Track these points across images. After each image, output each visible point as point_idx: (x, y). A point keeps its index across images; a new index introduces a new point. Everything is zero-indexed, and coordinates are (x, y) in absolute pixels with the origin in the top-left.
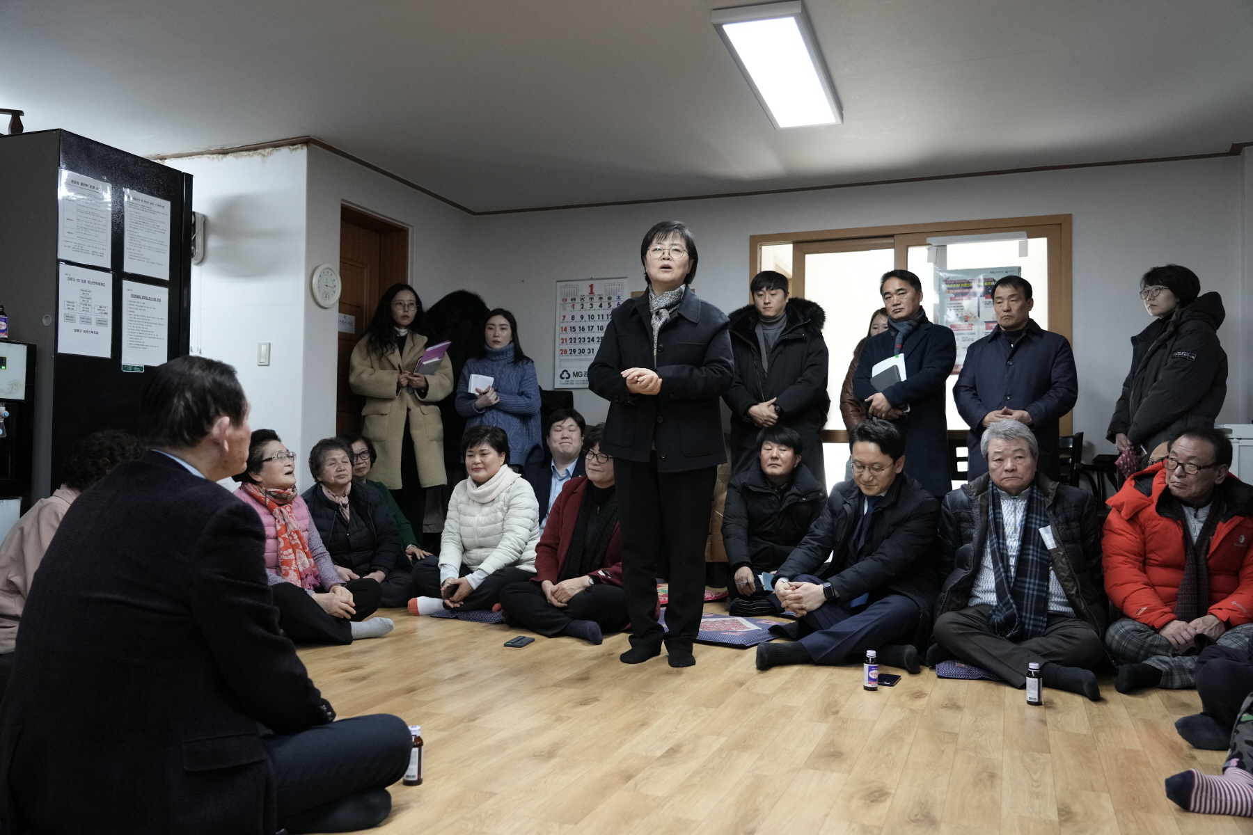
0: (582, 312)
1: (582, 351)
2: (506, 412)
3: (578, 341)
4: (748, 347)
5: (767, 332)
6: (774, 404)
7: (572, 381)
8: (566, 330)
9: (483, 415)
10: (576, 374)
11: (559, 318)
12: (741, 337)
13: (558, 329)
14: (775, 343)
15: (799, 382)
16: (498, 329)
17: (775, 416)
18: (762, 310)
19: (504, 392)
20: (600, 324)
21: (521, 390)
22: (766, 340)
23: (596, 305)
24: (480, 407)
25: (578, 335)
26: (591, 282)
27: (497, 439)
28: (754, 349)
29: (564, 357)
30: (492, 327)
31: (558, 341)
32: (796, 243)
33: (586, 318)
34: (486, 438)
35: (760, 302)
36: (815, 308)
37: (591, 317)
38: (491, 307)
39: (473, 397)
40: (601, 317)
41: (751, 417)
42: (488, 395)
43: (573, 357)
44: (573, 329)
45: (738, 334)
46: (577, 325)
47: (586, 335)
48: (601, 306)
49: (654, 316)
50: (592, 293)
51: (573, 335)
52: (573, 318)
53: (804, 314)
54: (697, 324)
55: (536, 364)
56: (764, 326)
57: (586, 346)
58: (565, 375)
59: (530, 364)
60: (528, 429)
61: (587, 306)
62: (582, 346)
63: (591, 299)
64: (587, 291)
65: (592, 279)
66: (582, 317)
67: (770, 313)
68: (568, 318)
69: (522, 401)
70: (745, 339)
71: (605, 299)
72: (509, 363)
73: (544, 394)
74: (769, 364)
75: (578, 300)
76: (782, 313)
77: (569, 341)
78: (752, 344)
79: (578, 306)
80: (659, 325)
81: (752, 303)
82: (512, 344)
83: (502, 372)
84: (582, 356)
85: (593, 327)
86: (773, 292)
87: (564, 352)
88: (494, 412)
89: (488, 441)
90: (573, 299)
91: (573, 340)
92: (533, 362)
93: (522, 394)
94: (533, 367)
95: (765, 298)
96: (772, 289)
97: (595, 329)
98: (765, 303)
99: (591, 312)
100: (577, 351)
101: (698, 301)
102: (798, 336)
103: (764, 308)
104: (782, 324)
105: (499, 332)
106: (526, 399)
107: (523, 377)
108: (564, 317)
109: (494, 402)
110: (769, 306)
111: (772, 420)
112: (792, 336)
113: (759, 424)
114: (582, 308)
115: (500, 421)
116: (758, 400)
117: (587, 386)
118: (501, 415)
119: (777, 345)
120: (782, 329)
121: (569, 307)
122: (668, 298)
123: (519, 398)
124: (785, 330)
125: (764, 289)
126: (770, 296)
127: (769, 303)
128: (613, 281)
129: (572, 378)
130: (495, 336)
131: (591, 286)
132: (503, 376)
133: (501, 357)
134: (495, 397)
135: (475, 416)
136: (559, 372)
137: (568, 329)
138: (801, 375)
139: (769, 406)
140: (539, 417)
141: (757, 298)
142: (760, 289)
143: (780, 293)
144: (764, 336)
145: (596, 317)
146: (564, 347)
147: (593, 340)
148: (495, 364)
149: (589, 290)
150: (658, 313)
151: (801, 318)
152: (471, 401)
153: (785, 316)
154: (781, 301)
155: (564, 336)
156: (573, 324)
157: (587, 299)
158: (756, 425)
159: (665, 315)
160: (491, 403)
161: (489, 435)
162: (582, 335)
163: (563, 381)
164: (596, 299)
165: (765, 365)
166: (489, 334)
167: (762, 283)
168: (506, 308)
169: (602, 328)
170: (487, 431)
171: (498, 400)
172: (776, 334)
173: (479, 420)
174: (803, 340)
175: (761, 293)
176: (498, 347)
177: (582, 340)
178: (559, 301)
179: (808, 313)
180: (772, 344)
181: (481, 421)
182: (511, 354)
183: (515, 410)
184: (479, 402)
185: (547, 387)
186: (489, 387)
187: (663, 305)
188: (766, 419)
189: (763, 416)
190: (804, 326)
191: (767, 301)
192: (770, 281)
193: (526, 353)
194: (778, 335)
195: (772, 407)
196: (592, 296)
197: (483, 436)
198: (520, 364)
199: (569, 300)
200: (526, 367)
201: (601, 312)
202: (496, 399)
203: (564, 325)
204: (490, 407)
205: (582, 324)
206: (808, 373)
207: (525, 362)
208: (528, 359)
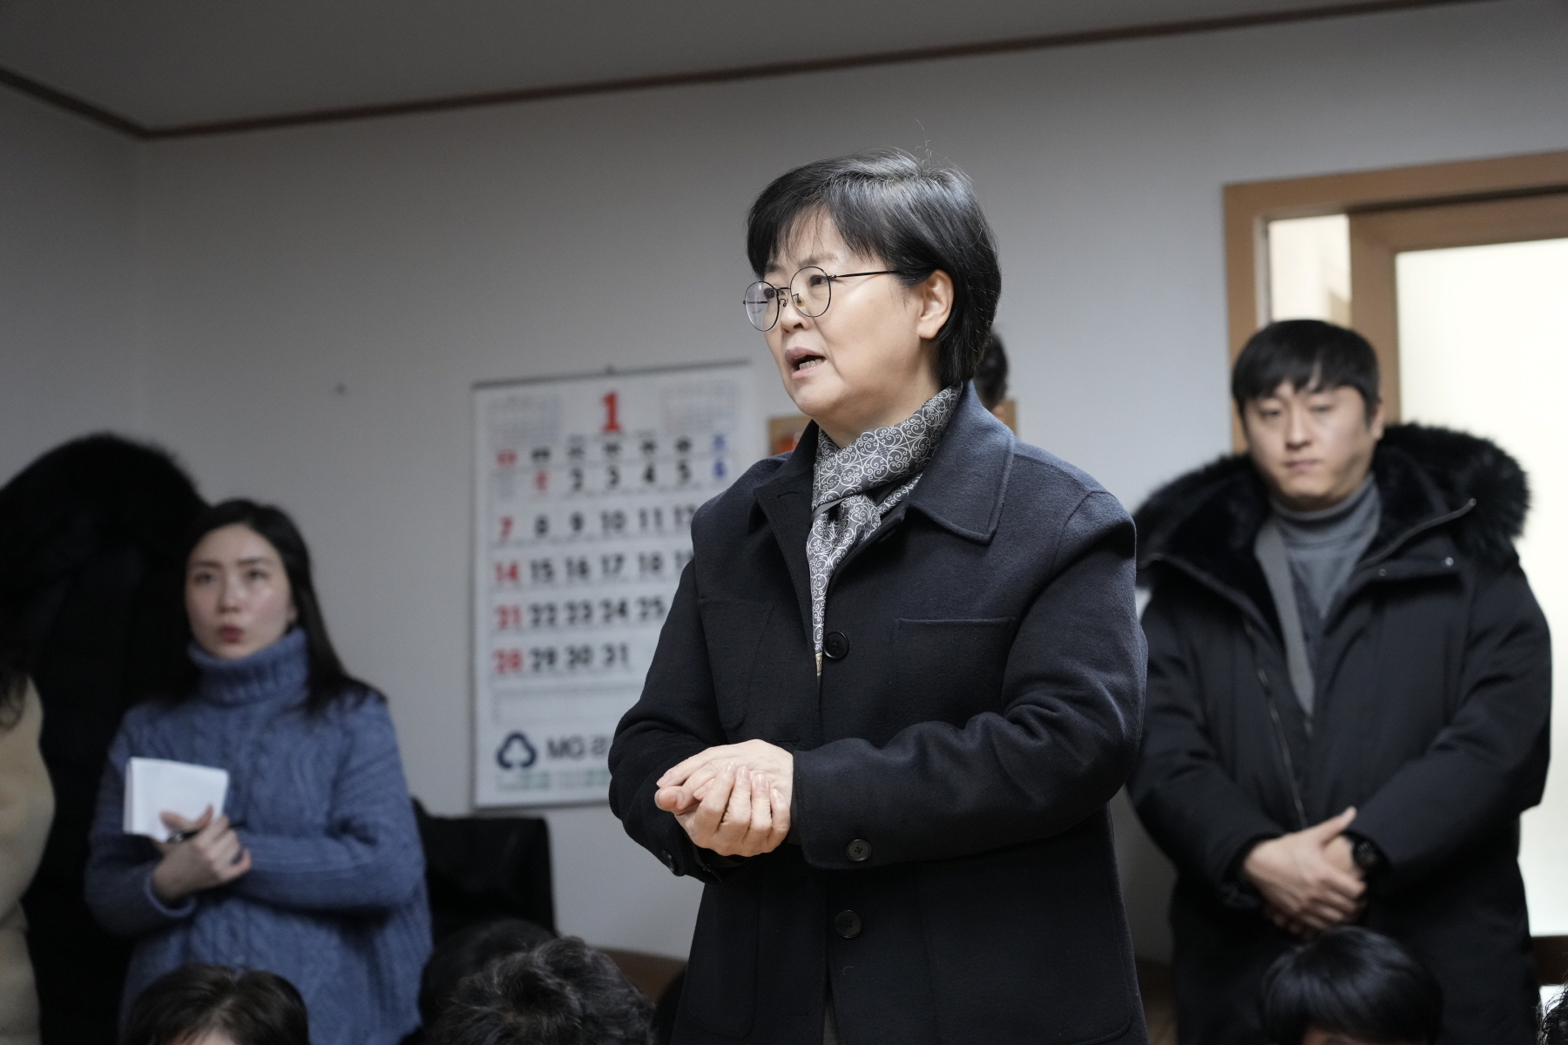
0: (581, 505)
1: (580, 657)
2: (283, 908)
3: (562, 616)
4: (1232, 617)
5: (1302, 555)
6: (1348, 833)
7: (546, 775)
8: (513, 573)
9: (189, 922)
10: (561, 749)
11: (487, 530)
12: (1204, 577)
13: (484, 574)
14: (1338, 595)
15: (1444, 747)
16: (234, 579)
17: (1353, 884)
18: (1279, 472)
19: (273, 829)
20: (650, 544)
21: (338, 815)
22: (1300, 588)
23: (632, 474)
24: (173, 890)
25: (563, 592)
26: (610, 385)
27: (261, 1015)
28: (1254, 624)
29: (512, 682)
30: (211, 571)
31: (486, 619)
32: (1357, 213)
33: (593, 524)
34: (219, 1013)
35: (1271, 443)
36: (1488, 459)
37: (615, 522)
38: (213, 491)
39: (145, 850)
40: (651, 519)
41: (1255, 890)
42: (203, 841)
43: (546, 680)
44: (544, 569)
45: (1189, 568)
46: (557, 553)
47: (595, 591)
48: (649, 476)
49: (818, 524)
50: (612, 425)
51: (543, 595)
52: (542, 526)
53: (1446, 485)
54: (985, 545)
55: (398, 710)
56: (1294, 532)
57: (598, 636)
58: (517, 753)
59: (370, 708)
60: (375, 970)
61: (596, 477)
62: (578, 637)
63: (612, 449)
64: (587, 419)
65: (610, 372)
66: (577, 522)
67: (1311, 483)
68: (524, 528)
69: (342, 857)
70: (1218, 586)
71: (666, 448)
72: (286, 710)
73: (434, 830)
74: (1318, 674)
75: (559, 456)
76: (1358, 480)
77: (527, 617)
78: (1247, 605)
79: (560, 480)
80: (830, 562)
81: (1242, 446)
82: (298, 637)
83: (261, 748)
84: (583, 677)
85: (620, 560)
86: (1320, 400)
87: (509, 662)
88: (236, 909)
89: (227, 1025)
90: (541, 454)
91: (543, 615)
92: (381, 699)
93: (341, 829)
94: (385, 721)
95: (1289, 427)
96: (1318, 390)
97: (631, 567)
98: (1291, 447)
99: (613, 503)
100: (563, 658)
101: (1007, 452)
102: (1428, 569)
103: (1290, 465)
104: (1364, 526)
105: (237, 591)
106: (359, 848)
107: (343, 761)
108: (507, 523)
109: (227, 871)
110: (1305, 454)
111: (1337, 899)
112: (1405, 568)
113: (1292, 918)
114: (578, 486)
115: (259, 943)
116: (1287, 823)
117: (603, 792)
118: (265, 923)
119: (1346, 605)
120: (1362, 544)
121: (524, 480)
122: (873, 455)
123: (331, 845)
124: (1375, 546)
125: (1286, 389)
126: (1308, 416)
127: (1306, 444)
128: (694, 378)
129: (544, 763)
130: (223, 610)
131: (611, 401)
132: (264, 761)
133: (255, 689)
134: (232, 852)
135: (163, 928)
136: (489, 740)
137: (525, 573)
138: (1447, 721)
139: (1326, 843)
140: (421, 917)
141: (1257, 426)
142: (1270, 390)
143: (1348, 402)
144: (1294, 573)
145: (633, 523)
146: (509, 641)
147: (622, 610)
148: (233, 718)
149: (599, 415)
150: (836, 514)
151: (1437, 498)
152: (136, 871)
153: (1374, 495)
154: (1355, 434)
155: (509, 597)
156: (543, 551)
157: (595, 452)
158: (1279, 920)
159: (863, 515)
160: (214, 875)
161: (229, 1002)
162: (580, 592)
163: (511, 776)
164: (630, 449)
165: (1304, 686)
166: (202, 600)
167: (1275, 368)
168: (263, 495)
169: (656, 564)
170: (222, 988)
171: (245, 864)
172: (1338, 563)
173: (175, 942)
174: (1448, 583)
175: (1271, 404)
176: (237, 652)
177: (581, 613)
178: (486, 461)
179: (1462, 478)
180: (1324, 601)
181: (187, 950)
182: (295, 675)
183: (317, 895)
184: (170, 873)
185: (447, 803)
186: (209, 812)
187: (852, 481)
188: (1314, 893)
189: (1303, 884)
190: (1453, 531)
191: (1298, 436)
192: (1307, 356)
193: (355, 664)
194: (1347, 568)
195: (1343, 848)
196: (612, 438)
197: (205, 1003)
198: (332, 711)
199: (524, 458)
200: (355, 721)
201: (651, 500)
202: (237, 860)
203: (507, 556)
204: (216, 893)
205: (578, 550)
206: (1476, 712)
207: (350, 700)
208: (362, 690)
